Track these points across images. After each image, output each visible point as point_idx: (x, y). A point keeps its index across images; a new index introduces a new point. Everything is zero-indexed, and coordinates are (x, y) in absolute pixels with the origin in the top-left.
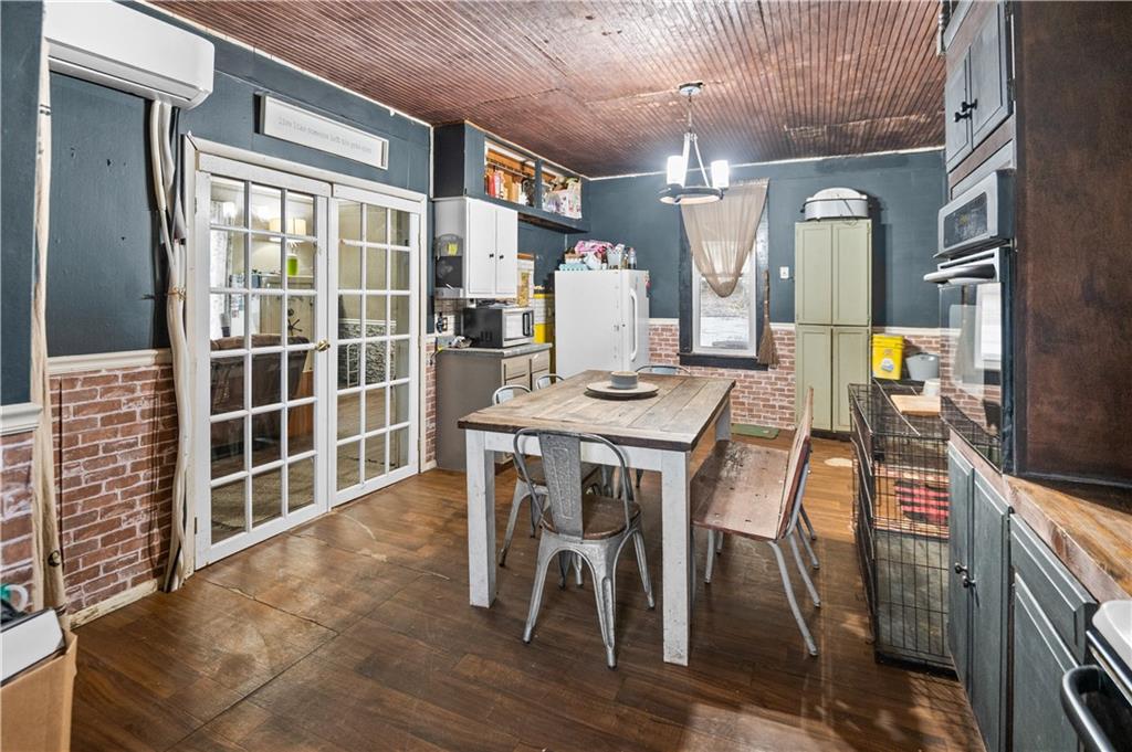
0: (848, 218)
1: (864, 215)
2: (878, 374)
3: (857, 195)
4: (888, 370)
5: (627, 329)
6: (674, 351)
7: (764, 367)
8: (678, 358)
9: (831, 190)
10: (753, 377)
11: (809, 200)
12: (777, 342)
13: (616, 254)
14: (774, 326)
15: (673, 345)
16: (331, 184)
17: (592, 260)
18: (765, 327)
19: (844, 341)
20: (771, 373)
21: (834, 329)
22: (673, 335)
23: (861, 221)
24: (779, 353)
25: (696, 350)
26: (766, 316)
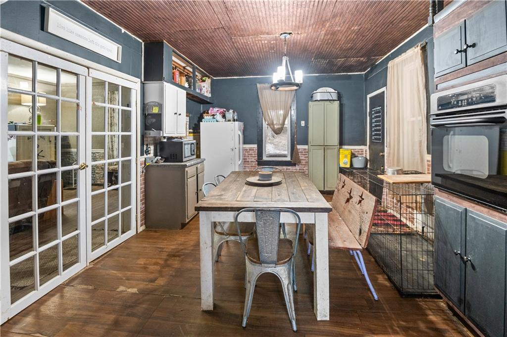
0: (331, 100)
1: (337, 99)
2: (342, 165)
3: (334, 91)
4: (345, 163)
5: (237, 151)
6: (255, 159)
7: (294, 165)
8: (257, 163)
9: (323, 88)
10: (290, 169)
11: (315, 92)
12: (300, 154)
13: (230, 114)
14: (299, 147)
15: (255, 157)
16: (88, 68)
17: (219, 117)
18: (295, 147)
19: (329, 152)
20: (297, 167)
21: (325, 147)
22: (255, 152)
23: (335, 102)
24: (301, 158)
25: (265, 158)
26: (295, 142)
